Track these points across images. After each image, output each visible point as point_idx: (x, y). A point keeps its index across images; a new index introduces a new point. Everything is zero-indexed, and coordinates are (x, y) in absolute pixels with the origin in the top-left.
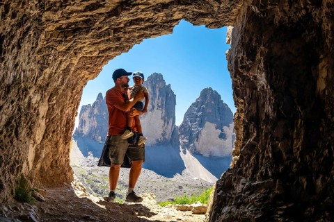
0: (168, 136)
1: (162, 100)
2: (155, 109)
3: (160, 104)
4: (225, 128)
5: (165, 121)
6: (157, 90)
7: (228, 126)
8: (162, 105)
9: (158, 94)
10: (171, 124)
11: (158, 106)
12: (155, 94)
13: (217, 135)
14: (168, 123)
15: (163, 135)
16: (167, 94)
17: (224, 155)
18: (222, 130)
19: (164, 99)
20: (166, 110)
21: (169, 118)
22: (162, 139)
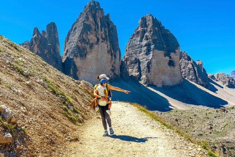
0: (118, 72)
1: (105, 32)
2: (100, 42)
3: (104, 36)
4: (172, 54)
5: (112, 55)
6: (98, 20)
7: (175, 52)
8: (106, 36)
9: (99, 25)
10: (118, 57)
11: (103, 39)
12: (98, 25)
13: (167, 63)
14: (115, 57)
15: (113, 70)
16: (109, 25)
17: (175, 84)
18: (170, 58)
19: (107, 30)
20: (111, 42)
21: (115, 51)
22: (112, 75)
